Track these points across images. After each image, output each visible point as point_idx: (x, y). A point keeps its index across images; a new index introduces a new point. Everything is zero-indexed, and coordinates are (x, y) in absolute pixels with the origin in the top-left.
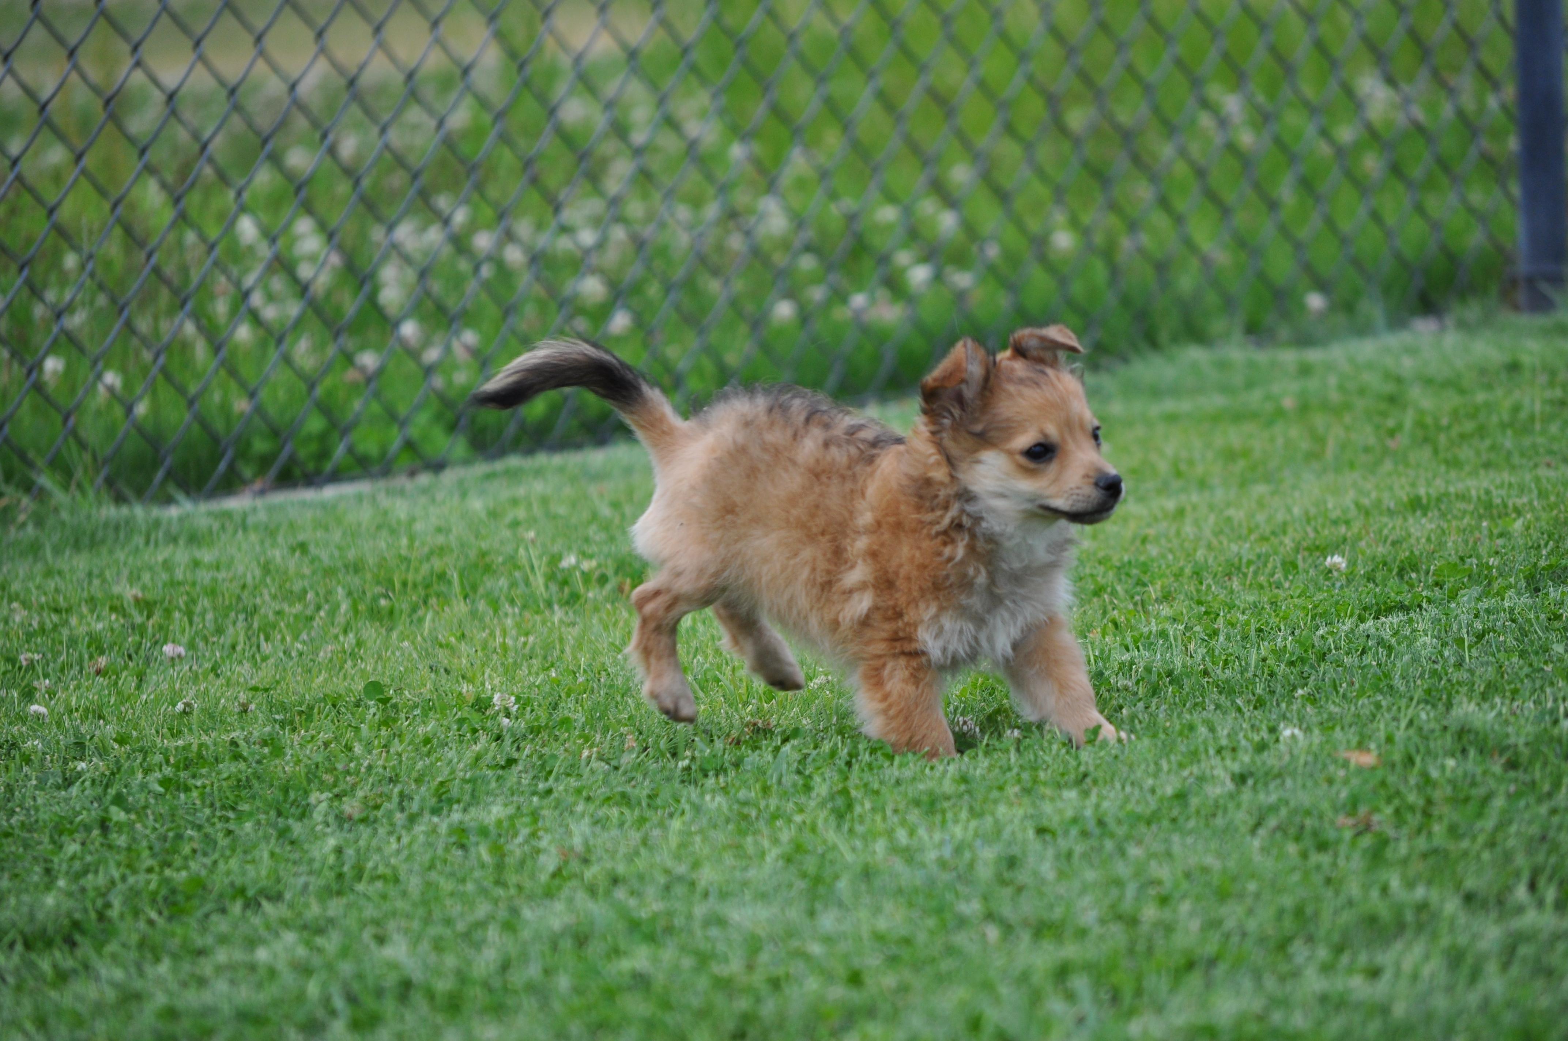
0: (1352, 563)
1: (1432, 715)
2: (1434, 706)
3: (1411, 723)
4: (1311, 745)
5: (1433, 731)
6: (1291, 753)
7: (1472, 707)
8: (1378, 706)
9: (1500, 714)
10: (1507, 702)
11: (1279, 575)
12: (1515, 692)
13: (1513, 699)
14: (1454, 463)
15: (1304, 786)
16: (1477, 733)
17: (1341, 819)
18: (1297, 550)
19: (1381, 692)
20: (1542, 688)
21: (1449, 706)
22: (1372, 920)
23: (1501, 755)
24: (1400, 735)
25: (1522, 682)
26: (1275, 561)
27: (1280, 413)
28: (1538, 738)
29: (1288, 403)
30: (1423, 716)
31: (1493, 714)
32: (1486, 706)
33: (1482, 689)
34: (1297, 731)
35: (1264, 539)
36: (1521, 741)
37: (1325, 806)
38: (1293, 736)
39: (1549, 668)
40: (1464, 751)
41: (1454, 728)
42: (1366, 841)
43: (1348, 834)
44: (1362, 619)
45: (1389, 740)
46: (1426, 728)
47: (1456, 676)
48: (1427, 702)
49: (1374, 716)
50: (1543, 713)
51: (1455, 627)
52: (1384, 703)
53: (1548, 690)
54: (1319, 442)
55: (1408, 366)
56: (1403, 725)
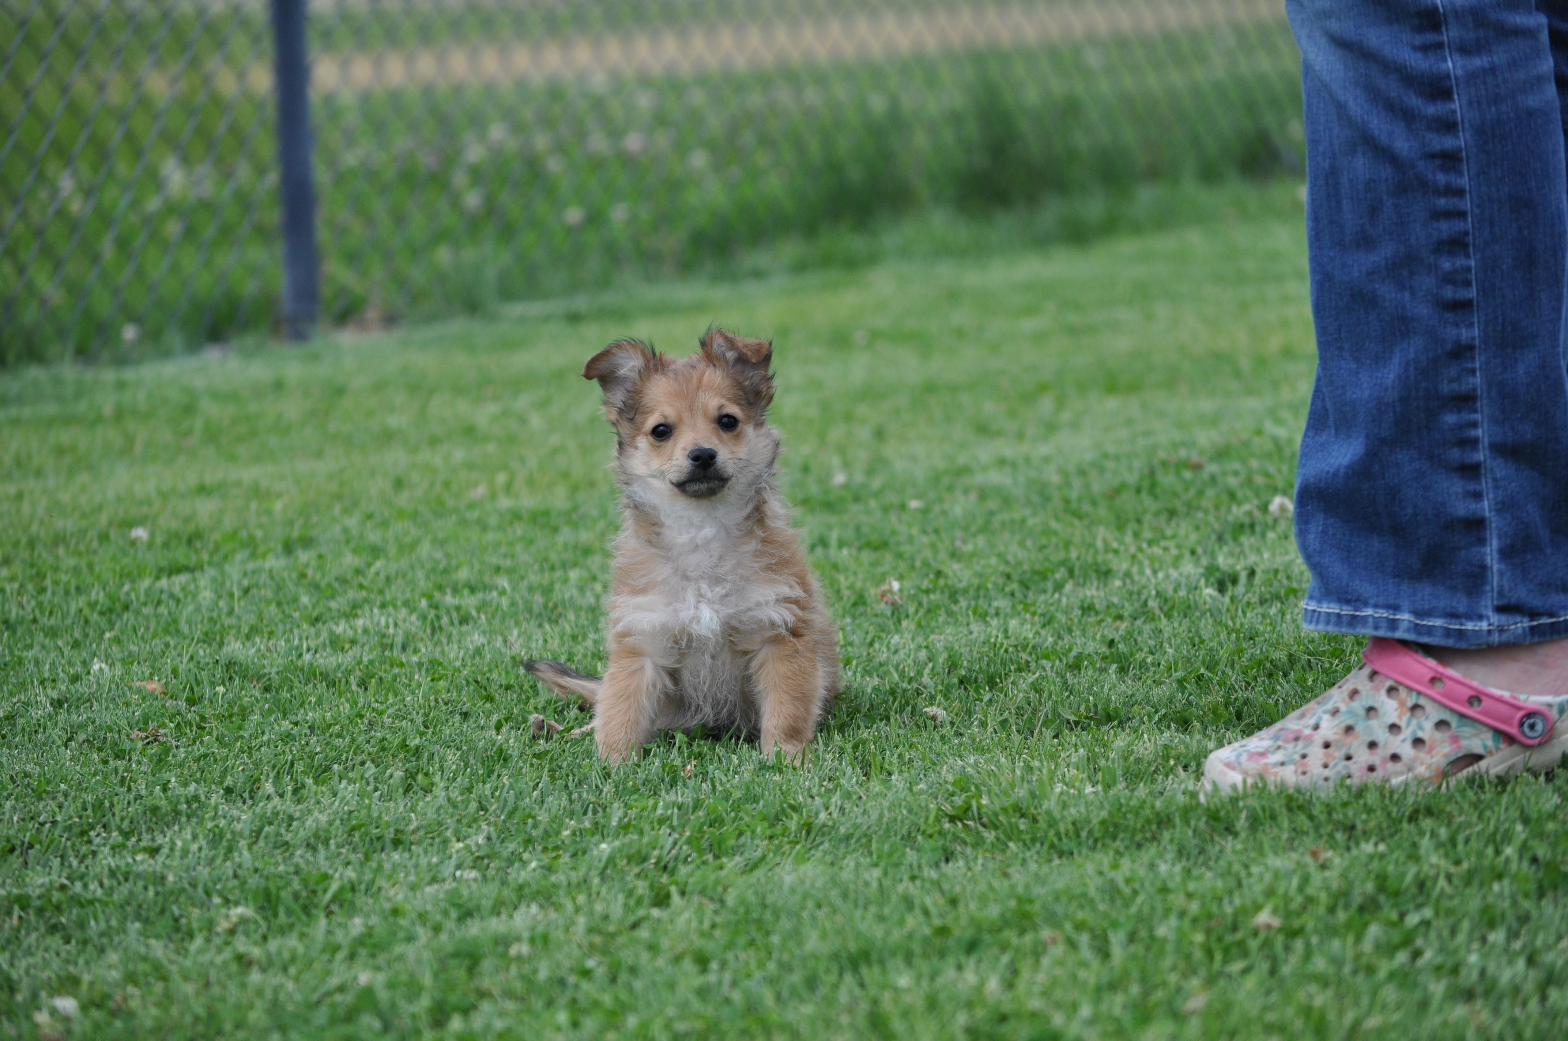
0: (152, 535)
1: (208, 651)
2: (210, 645)
3: (192, 658)
4: (114, 676)
5: (208, 664)
6: (98, 684)
7: (238, 645)
8: (167, 645)
9: (259, 650)
10: (265, 641)
11: (95, 544)
12: (271, 633)
13: (269, 639)
14: (232, 458)
15: (107, 708)
16: (241, 665)
17: (135, 733)
18: (110, 524)
19: (170, 634)
20: (291, 631)
21: (221, 645)
22: (155, 810)
23: (258, 681)
24: (182, 668)
25: (277, 625)
26: (92, 534)
27: (99, 419)
28: (286, 669)
29: (108, 410)
30: (201, 652)
31: (254, 650)
32: (248, 644)
33: (246, 631)
34: (103, 666)
35: (83, 516)
36: (274, 670)
37: (123, 723)
38: (101, 669)
39: (296, 615)
40: (231, 678)
41: (223, 662)
42: (154, 749)
43: (140, 745)
44: (158, 578)
45: (175, 672)
46: (202, 661)
47: (227, 621)
48: (204, 642)
49: (164, 653)
50: (291, 649)
51: (228, 584)
52: (172, 643)
53: (296, 631)
54: (130, 441)
55: (199, 383)
56: (185, 660)
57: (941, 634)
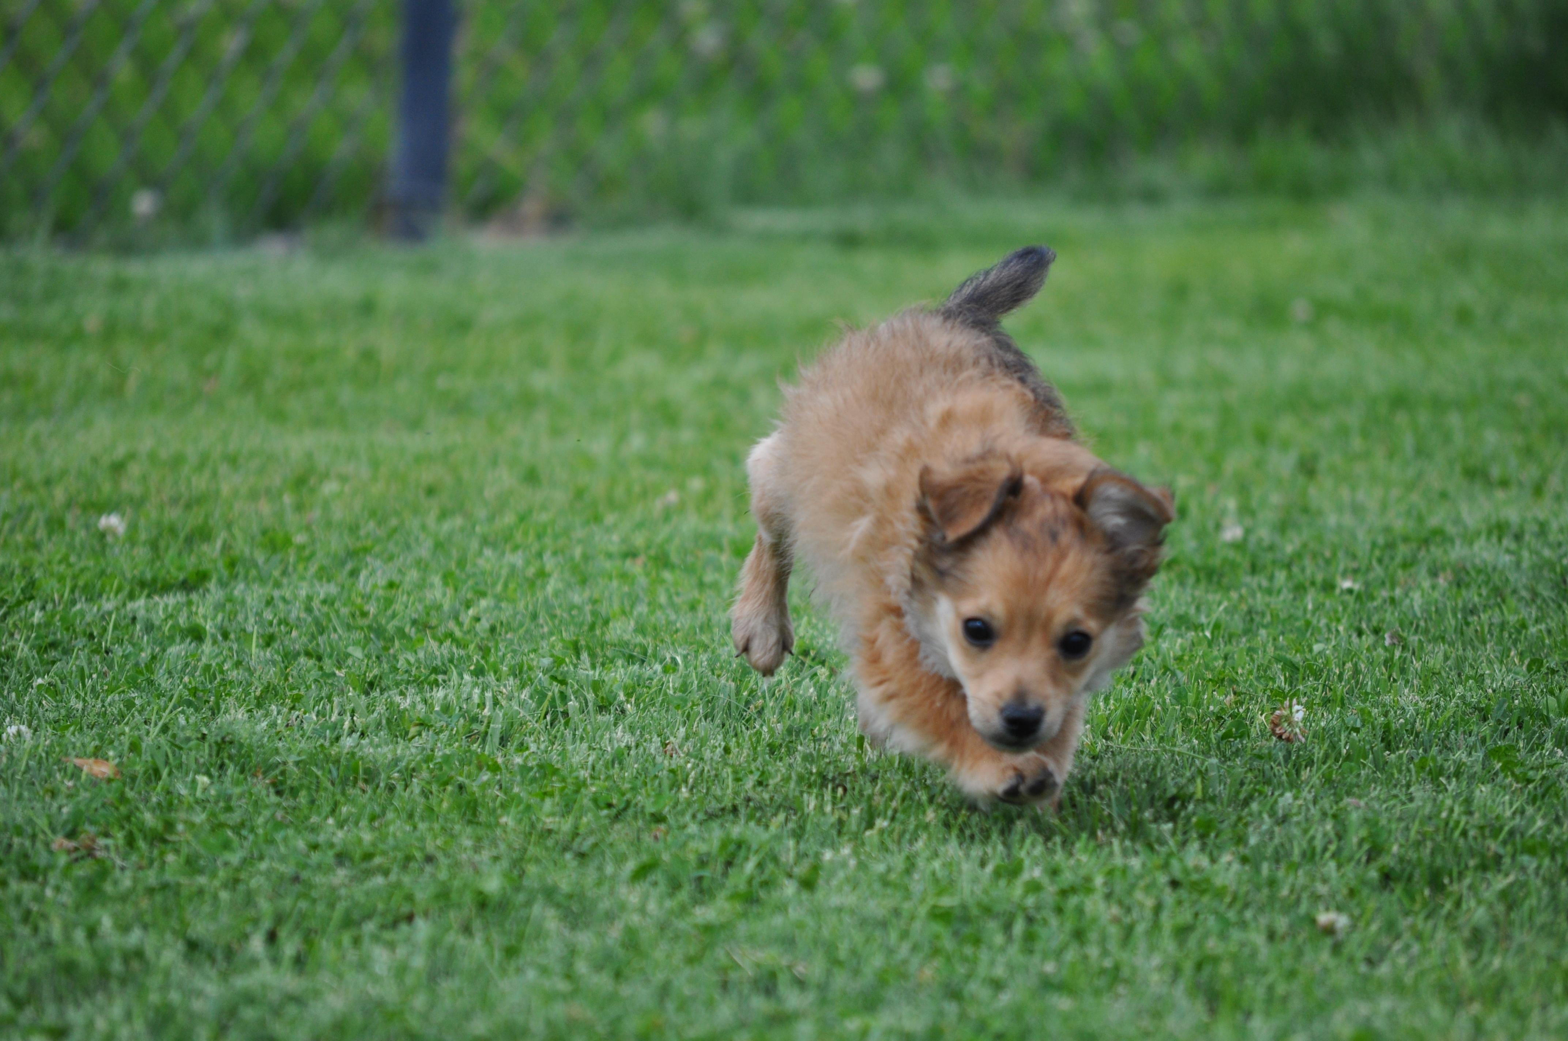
0: (133, 527)
1: (192, 720)
2: (197, 710)
3: (165, 729)
4: (36, 747)
5: (188, 740)
6: (10, 755)
7: (241, 714)
8: (130, 704)
9: (273, 725)
10: (285, 710)
11: (41, 533)
12: (297, 699)
13: (293, 708)
14: (279, 416)
15: (20, 797)
16: (241, 745)
17: (59, 841)
18: (69, 504)
19: (137, 687)
20: (329, 698)
21: (215, 712)
22: (70, 968)
23: (265, 773)
24: (147, 742)
25: (308, 688)
26: (38, 516)
27: (78, 335)
28: (312, 759)
29: (92, 323)
30: (182, 720)
31: (264, 724)
32: (259, 713)
33: (258, 693)
34: (24, 728)
35: (29, 487)
36: (292, 759)
37: (42, 823)
38: (19, 734)
39: (341, 673)
40: (222, 766)
41: (213, 738)
42: (83, 870)
43: (62, 860)
44: (132, 597)
45: (134, 747)
46: (181, 735)
47: (233, 675)
48: (189, 704)
49: (123, 717)
50: (324, 727)
51: (240, 618)
52: (138, 702)
53: (336, 700)
54: (120, 375)
55: (243, 292)
56: (154, 731)
57: (1360, 797)
